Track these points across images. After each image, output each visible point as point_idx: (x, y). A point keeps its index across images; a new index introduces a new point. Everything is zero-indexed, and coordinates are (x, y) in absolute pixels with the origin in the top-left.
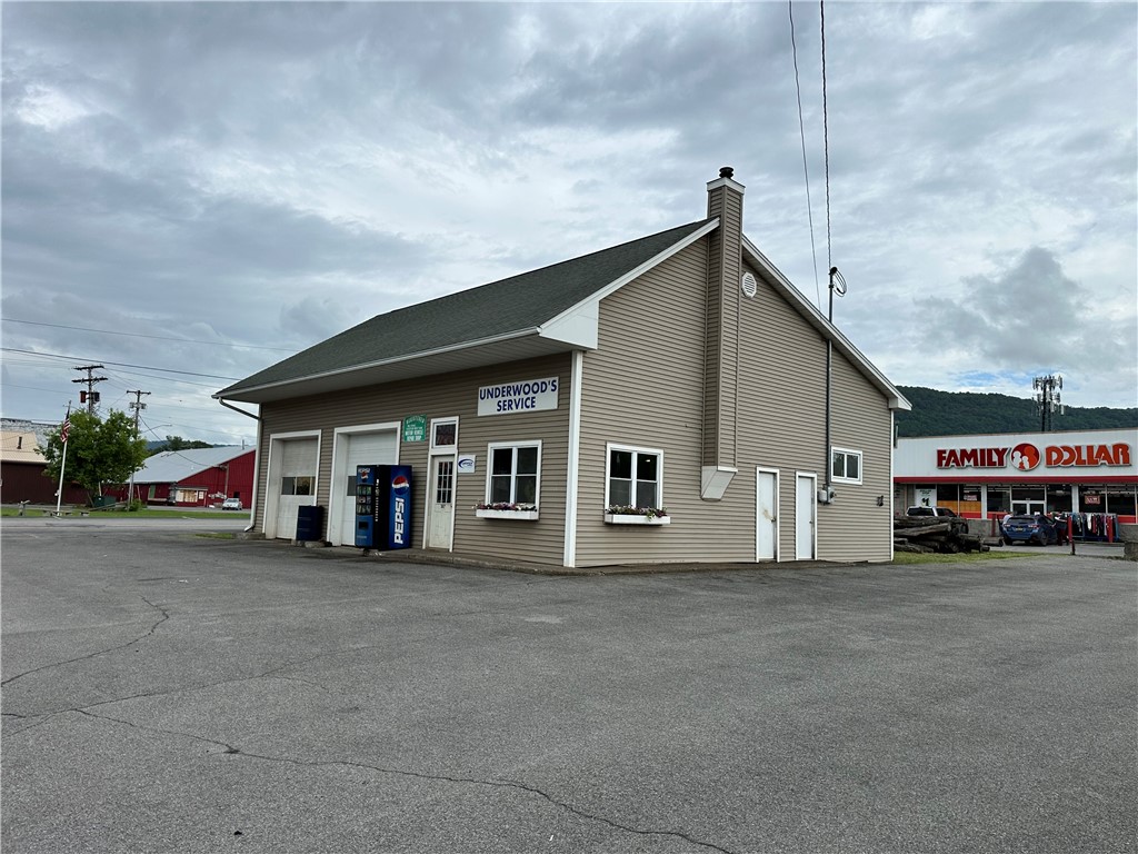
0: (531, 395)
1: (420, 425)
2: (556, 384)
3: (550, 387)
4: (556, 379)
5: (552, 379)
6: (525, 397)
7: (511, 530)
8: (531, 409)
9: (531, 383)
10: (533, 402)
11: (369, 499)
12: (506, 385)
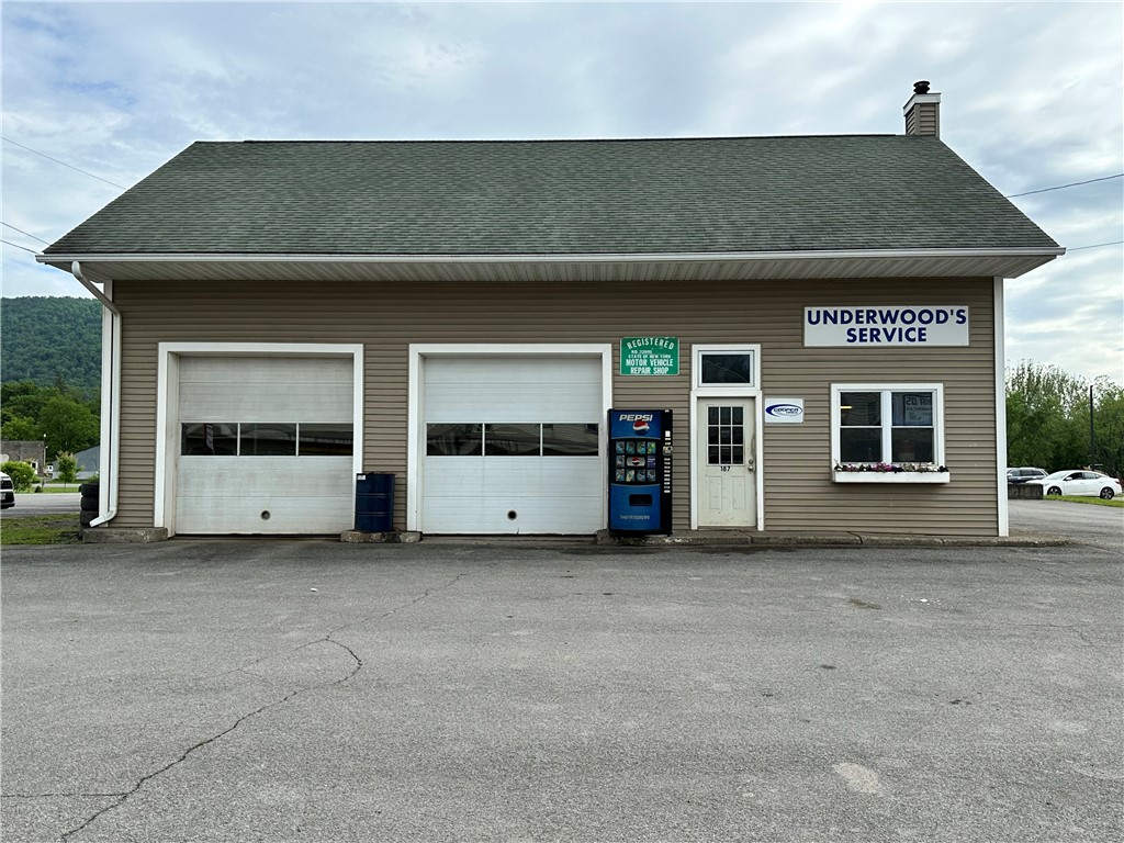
0: (917, 324)
1: (666, 351)
2: (966, 314)
3: (953, 318)
4: (966, 308)
5: (956, 308)
6: (905, 327)
7: (892, 497)
8: (917, 343)
9: (917, 309)
10: (920, 335)
11: (651, 460)
12: (865, 309)
